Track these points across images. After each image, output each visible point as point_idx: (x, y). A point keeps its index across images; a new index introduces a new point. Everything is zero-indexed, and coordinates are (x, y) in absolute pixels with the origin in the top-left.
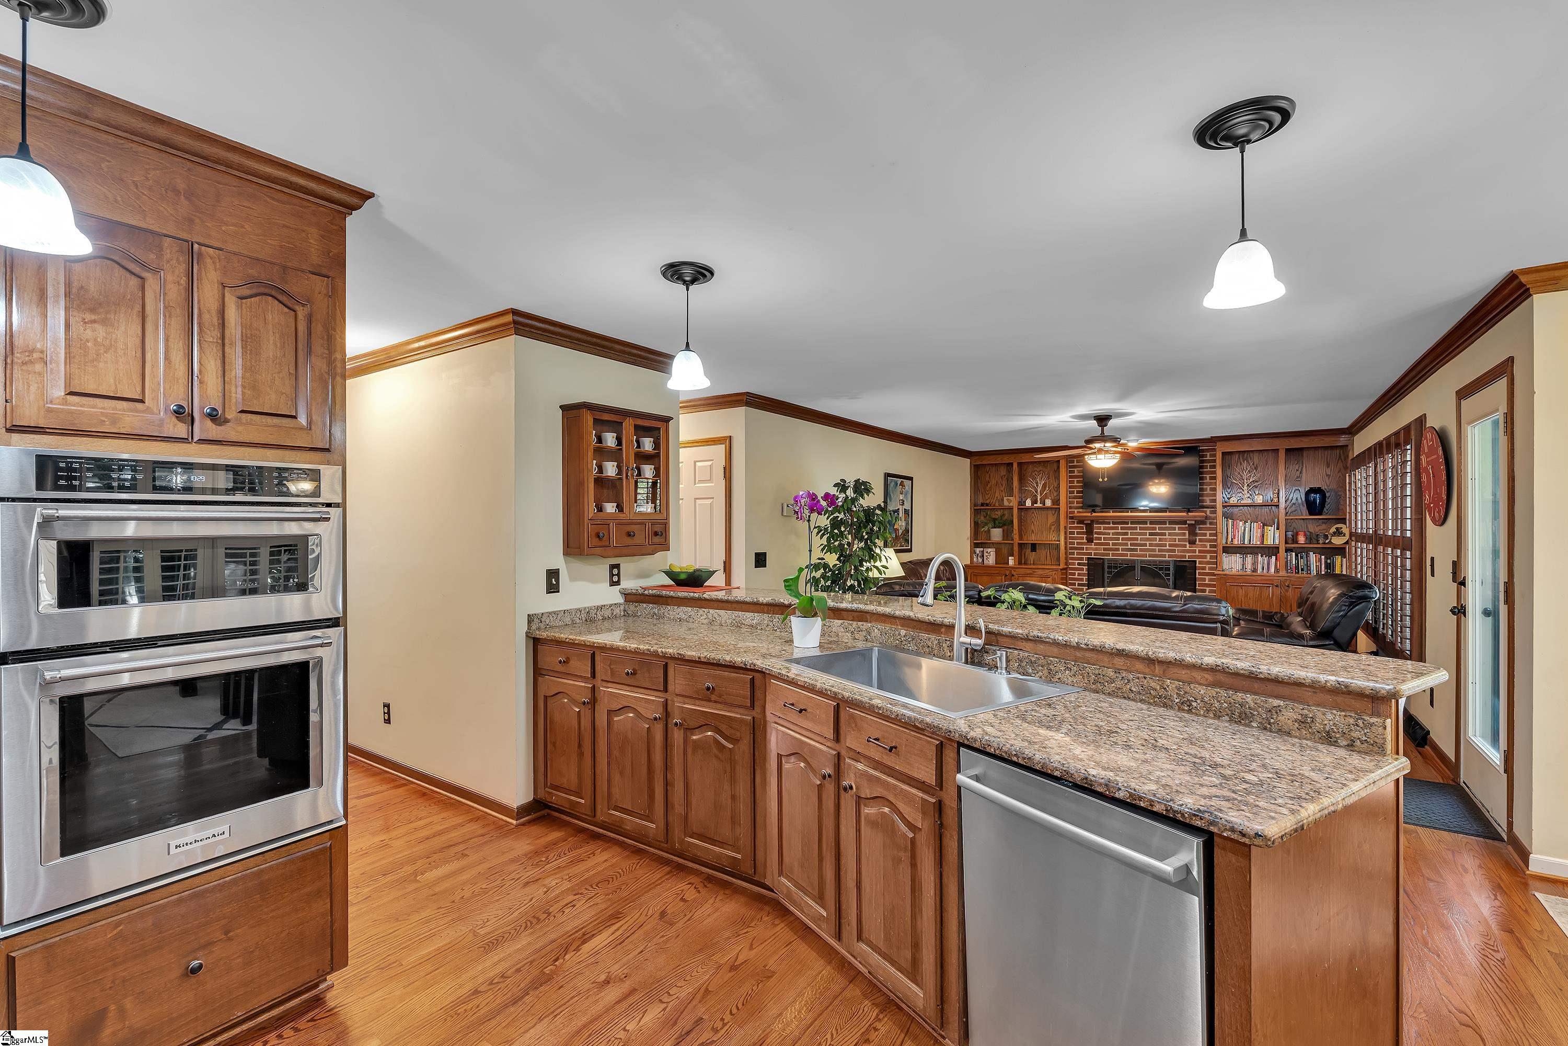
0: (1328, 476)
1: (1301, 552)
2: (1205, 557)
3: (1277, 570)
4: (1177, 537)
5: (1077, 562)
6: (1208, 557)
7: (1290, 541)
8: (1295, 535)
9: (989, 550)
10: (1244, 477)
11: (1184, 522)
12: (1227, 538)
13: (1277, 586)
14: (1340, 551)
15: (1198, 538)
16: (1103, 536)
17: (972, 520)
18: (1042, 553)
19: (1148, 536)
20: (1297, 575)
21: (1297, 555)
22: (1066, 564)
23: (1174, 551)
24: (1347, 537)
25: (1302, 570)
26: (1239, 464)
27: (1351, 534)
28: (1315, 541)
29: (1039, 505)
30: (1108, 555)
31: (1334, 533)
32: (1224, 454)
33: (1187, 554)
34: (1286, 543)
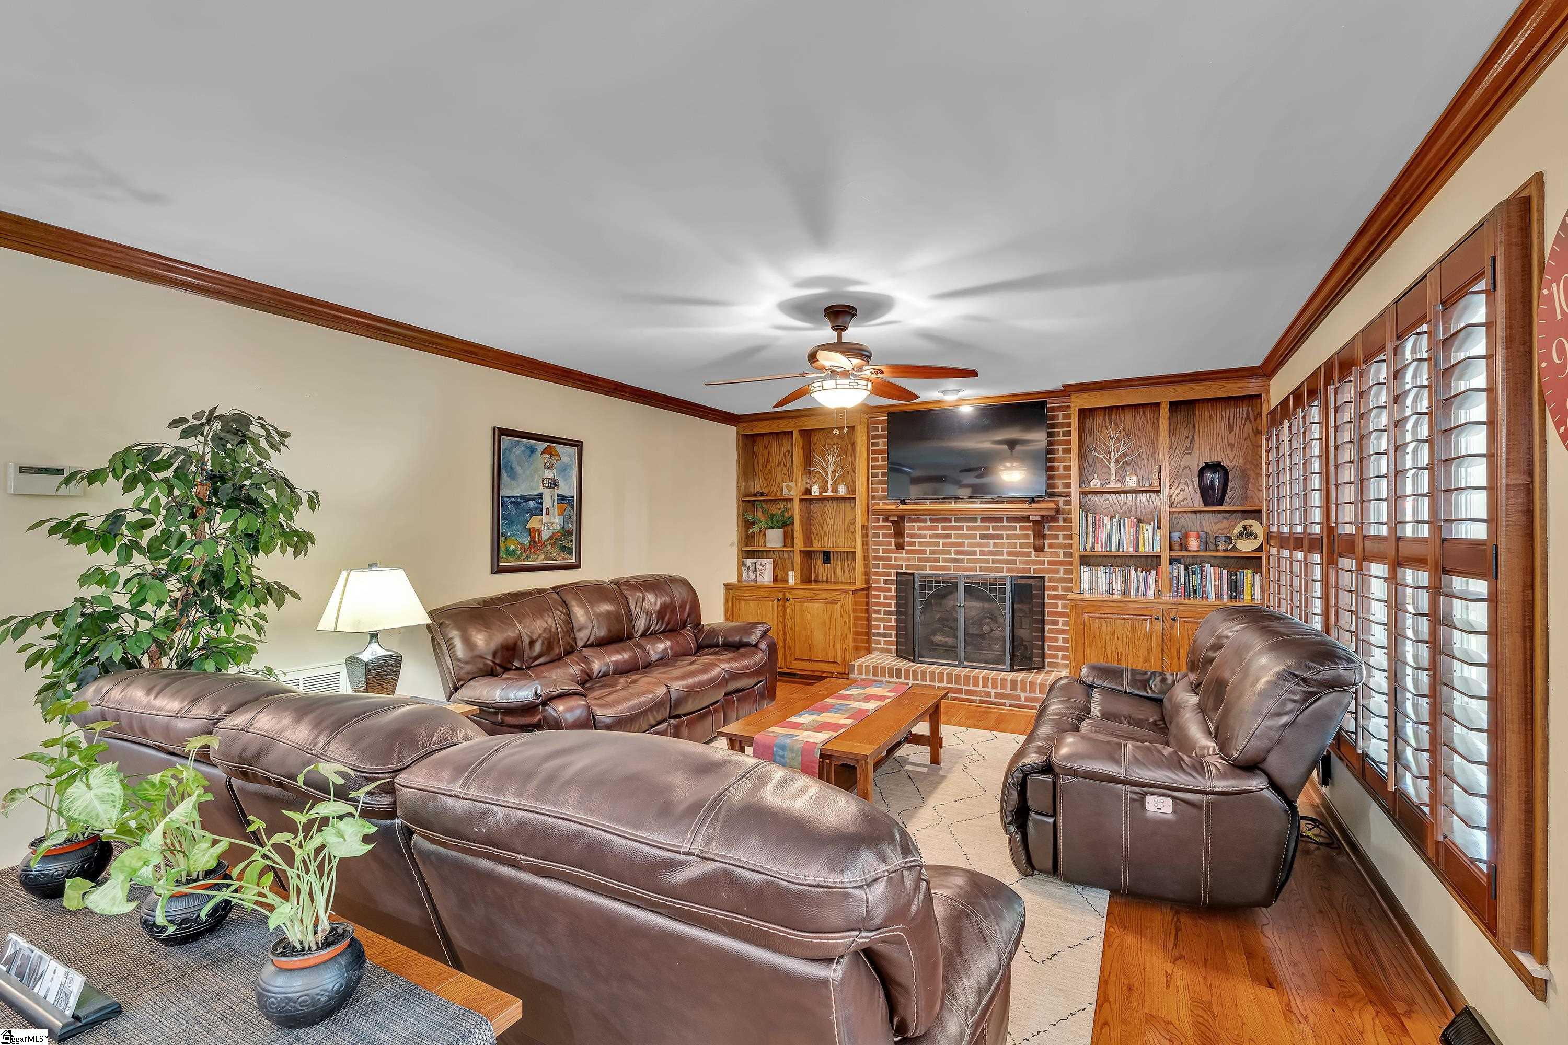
0: (1232, 446)
1: (1192, 564)
2: (1057, 572)
3: (1158, 593)
4: (1018, 542)
5: (882, 578)
6: (1062, 572)
7: (1177, 547)
8: (1184, 538)
9: (764, 561)
10: (1112, 448)
11: (1026, 519)
12: (1086, 543)
13: (1157, 619)
14: (1253, 562)
15: (1047, 542)
16: (917, 540)
17: (740, 515)
18: (837, 564)
19: (978, 540)
20: (1187, 601)
21: (1186, 569)
22: (867, 581)
23: (1014, 562)
24: (1261, 539)
25: (1195, 592)
26: (1104, 428)
27: (1269, 536)
28: (1212, 547)
29: (829, 493)
30: (924, 568)
31: (1241, 534)
32: (1081, 412)
33: (1033, 567)
34: (1171, 549)
